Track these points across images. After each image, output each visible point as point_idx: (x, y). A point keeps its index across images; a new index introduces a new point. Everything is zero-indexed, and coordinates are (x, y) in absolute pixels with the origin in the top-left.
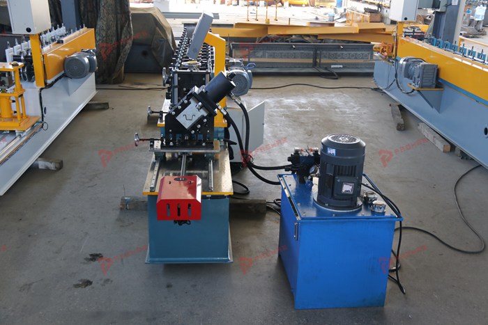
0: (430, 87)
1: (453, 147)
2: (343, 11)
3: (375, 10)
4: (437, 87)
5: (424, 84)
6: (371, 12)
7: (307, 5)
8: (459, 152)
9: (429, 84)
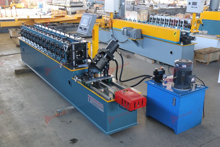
0: (139, 38)
1: (155, 61)
2: (48, 10)
3: (64, 9)
4: (142, 38)
5: (138, 37)
6: (62, 9)
7: (24, 8)
8: (159, 63)
9: (139, 37)
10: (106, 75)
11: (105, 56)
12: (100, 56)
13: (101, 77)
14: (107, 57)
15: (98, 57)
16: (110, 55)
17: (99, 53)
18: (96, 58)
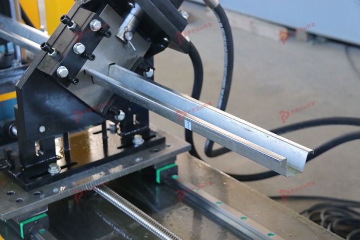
10: (138, 140)
11: (130, 19)
12: (96, 25)
13: (108, 160)
14: (143, 26)
15: (76, 30)
16: (159, 17)
17: (85, 6)
18: (69, 35)
